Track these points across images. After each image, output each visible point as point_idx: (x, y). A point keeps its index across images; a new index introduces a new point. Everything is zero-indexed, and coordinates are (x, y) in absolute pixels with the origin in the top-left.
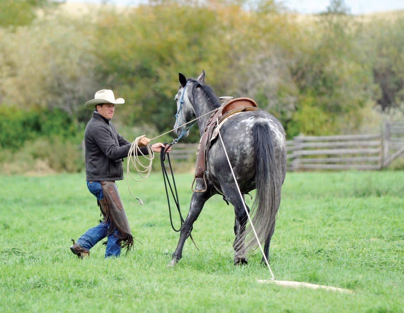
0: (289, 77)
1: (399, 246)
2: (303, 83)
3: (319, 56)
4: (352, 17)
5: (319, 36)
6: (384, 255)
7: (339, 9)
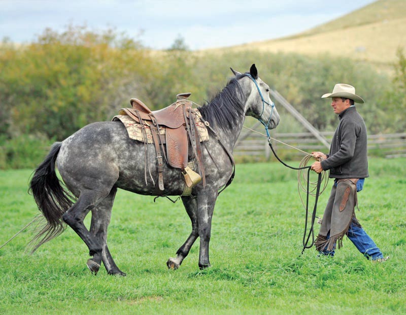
0: (146, 97)
1: (227, 220)
2: (156, 101)
3: (168, 81)
4: (190, 52)
5: (167, 66)
6: (217, 227)
7: (181, 47)
